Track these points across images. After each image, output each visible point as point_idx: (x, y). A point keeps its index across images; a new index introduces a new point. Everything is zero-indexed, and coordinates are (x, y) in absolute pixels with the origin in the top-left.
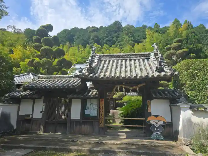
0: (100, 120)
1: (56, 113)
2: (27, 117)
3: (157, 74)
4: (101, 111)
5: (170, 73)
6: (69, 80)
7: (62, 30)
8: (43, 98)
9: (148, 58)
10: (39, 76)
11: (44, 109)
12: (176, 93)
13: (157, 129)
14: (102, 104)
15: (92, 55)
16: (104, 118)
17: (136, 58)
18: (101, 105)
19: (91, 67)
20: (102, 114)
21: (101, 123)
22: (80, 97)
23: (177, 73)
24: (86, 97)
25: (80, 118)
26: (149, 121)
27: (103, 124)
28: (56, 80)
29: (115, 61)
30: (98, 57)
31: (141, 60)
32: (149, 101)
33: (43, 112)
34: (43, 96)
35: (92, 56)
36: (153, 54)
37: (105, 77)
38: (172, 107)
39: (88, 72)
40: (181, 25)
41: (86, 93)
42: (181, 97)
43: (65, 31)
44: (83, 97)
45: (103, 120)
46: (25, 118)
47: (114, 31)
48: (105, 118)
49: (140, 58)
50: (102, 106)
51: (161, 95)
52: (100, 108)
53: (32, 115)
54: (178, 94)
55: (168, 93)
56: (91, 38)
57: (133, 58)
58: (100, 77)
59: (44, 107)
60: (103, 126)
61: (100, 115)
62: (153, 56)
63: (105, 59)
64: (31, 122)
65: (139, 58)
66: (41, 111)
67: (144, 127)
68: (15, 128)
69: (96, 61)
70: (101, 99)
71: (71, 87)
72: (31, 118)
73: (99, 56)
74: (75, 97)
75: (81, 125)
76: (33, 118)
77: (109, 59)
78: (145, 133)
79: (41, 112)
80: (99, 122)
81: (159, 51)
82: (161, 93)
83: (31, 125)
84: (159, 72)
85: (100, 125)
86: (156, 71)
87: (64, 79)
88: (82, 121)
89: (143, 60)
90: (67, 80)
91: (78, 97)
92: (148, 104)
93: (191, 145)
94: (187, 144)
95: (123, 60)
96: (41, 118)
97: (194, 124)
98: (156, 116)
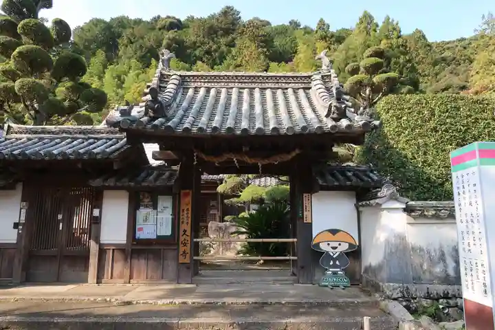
0: (181, 245)
1: (61, 228)
3: (329, 123)
4: (183, 222)
5: (361, 123)
6: (94, 139)
7: (88, 21)
8: (20, 187)
9: (306, 86)
10: (9, 126)
11: (23, 218)
12: (371, 175)
13: (334, 262)
14: (187, 203)
15: (161, 73)
16: (191, 240)
17: (277, 86)
18: (182, 208)
19: (155, 100)
20: (185, 231)
21: (184, 252)
22: (127, 184)
23: (377, 123)
24: (144, 184)
25: (125, 242)
26: (318, 244)
27: (188, 256)
28: (58, 138)
29: (224, 91)
30: (178, 78)
31: (290, 91)
32: (306, 195)
33: (20, 227)
34: (21, 183)
35: (162, 75)
36: (319, 77)
37: (195, 130)
38: (361, 209)
39: (146, 114)
40: (377, 26)
41: (143, 175)
42: (383, 185)
43: (96, 22)
44: (132, 184)
45: (189, 245)
47: (222, 29)
48: (195, 240)
49: (287, 86)
50: (188, 209)
51: (338, 180)
52: (181, 214)
54: (376, 178)
55: (354, 175)
56: (165, 42)
57: (270, 85)
58: (180, 130)
59: (24, 211)
60: (187, 260)
61: (182, 233)
62: (318, 82)
63: (196, 85)
65: (284, 86)
66: (15, 223)
67: (293, 260)
69: (171, 87)
70: (182, 192)
71: (99, 157)
73: (180, 76)
74: (112, 184)
75: (129, 260)
77: (206, 85)
78: (294, 274)
79: (16, 226)
80: (178, 250)
81: (332, 71)
82: (337, 174)
84: (334, 119)
85: (181, 257)
86: (327, 116)
87: (82, 136)
88: (132, 250)
89: (295, 91)
90: (89, 138)
91: (118, 184)
92: (306, 202)
93: (403, 297)
94: (396, 297)
95: (244, 88)
96: (15, 242)
97: (413, 248)
98: (334, 232)
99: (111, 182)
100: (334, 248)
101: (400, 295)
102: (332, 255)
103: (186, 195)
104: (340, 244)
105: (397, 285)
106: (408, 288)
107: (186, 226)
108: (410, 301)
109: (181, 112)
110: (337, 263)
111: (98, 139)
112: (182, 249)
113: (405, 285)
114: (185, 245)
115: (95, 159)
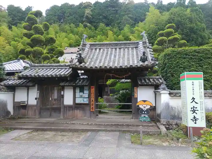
1: (50, 100)
2: (23, 103)
4: (92, 97)
5: (152, 63)
6: (61, 69)
8: (36, 87)
9: (136, 46)
10: (31, 64)
11: (38, 96)
13: (145, 112)
14: (93, 91)
16: (95, 104)
18: (91, 92)
20: (92, 100)
21: (92, 107)
22: (72, 85)
24: (78, 84)
25: (72, 104)
26: (138, 106)
28: (48, 69)
29: (106, 50)
30: (89, 45)
31: (130, 49)
32: (135, 87)
33: (37, 99)
34: (37, 84)
35: (83, 44)
36: (141, 43)
37: (94, 67)
39: (78, 61)
41: (78, 81)
44: (74, 84)
46: (21, 104)
50: (93, 93)
51: (146, 82)
52: (91, 94)
53: (28, 101)
58: (89, 67)
59: (38, 94)
60: (93, 110)
61: (91, 101)
62: (141, 45)
64: (27, 108)
65: (128, 47)
66: (35, 98)
68: (12, 114)
69: (86, 49)
70: (91, 87)
72: (27, 104)
74: (67, 85)
75: (74, 110)
76: (29, 104)
77: (99, 48)
81: (147, 40)
83: (27, 110)
85: (91, 109)
87: (56, 68)
88: (75, 107)
89: (132, 49)
90: (59, 68)
91: (69, 85)
92: (135, 90)
93: (167, 124)
94: (165, 124)
95: (113, 48)
96: (36, 104)
97: (172, 107)
98: (144, 101)
99: (67, 84)
100: (145, 107)
101: (166, 123)
102: (144, 109)
103: (93, 88)
104: (147, 106)
105: (165, 120)
106: (169, 121)
107: (93, 99)
108: (169, 126)
109: (90, 60)
110: (146, 113)
111: (62, 69)
112: (91, 107)
113: (168, 120)
114: (92, 105)
115: (62, 77)
